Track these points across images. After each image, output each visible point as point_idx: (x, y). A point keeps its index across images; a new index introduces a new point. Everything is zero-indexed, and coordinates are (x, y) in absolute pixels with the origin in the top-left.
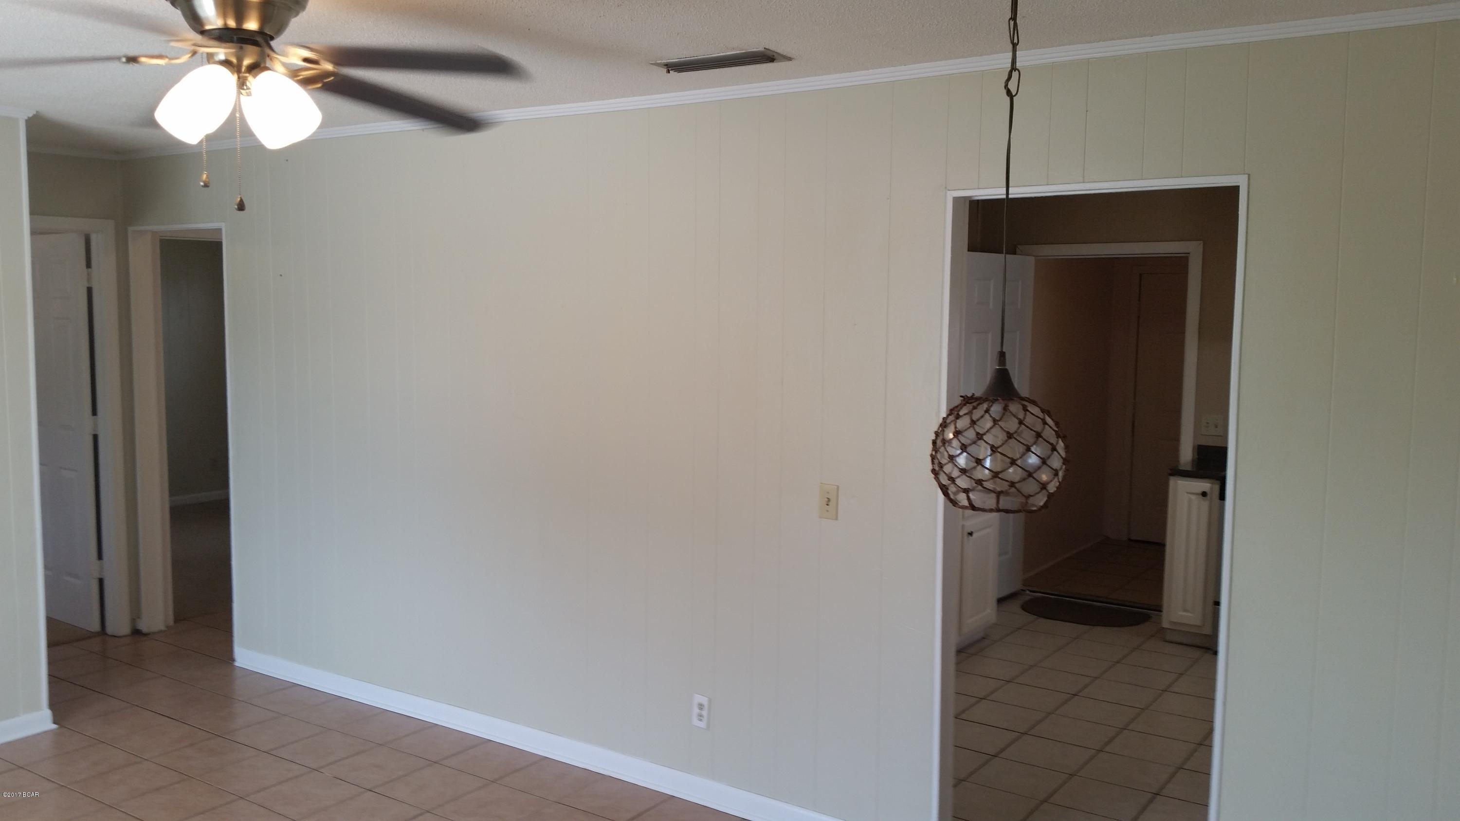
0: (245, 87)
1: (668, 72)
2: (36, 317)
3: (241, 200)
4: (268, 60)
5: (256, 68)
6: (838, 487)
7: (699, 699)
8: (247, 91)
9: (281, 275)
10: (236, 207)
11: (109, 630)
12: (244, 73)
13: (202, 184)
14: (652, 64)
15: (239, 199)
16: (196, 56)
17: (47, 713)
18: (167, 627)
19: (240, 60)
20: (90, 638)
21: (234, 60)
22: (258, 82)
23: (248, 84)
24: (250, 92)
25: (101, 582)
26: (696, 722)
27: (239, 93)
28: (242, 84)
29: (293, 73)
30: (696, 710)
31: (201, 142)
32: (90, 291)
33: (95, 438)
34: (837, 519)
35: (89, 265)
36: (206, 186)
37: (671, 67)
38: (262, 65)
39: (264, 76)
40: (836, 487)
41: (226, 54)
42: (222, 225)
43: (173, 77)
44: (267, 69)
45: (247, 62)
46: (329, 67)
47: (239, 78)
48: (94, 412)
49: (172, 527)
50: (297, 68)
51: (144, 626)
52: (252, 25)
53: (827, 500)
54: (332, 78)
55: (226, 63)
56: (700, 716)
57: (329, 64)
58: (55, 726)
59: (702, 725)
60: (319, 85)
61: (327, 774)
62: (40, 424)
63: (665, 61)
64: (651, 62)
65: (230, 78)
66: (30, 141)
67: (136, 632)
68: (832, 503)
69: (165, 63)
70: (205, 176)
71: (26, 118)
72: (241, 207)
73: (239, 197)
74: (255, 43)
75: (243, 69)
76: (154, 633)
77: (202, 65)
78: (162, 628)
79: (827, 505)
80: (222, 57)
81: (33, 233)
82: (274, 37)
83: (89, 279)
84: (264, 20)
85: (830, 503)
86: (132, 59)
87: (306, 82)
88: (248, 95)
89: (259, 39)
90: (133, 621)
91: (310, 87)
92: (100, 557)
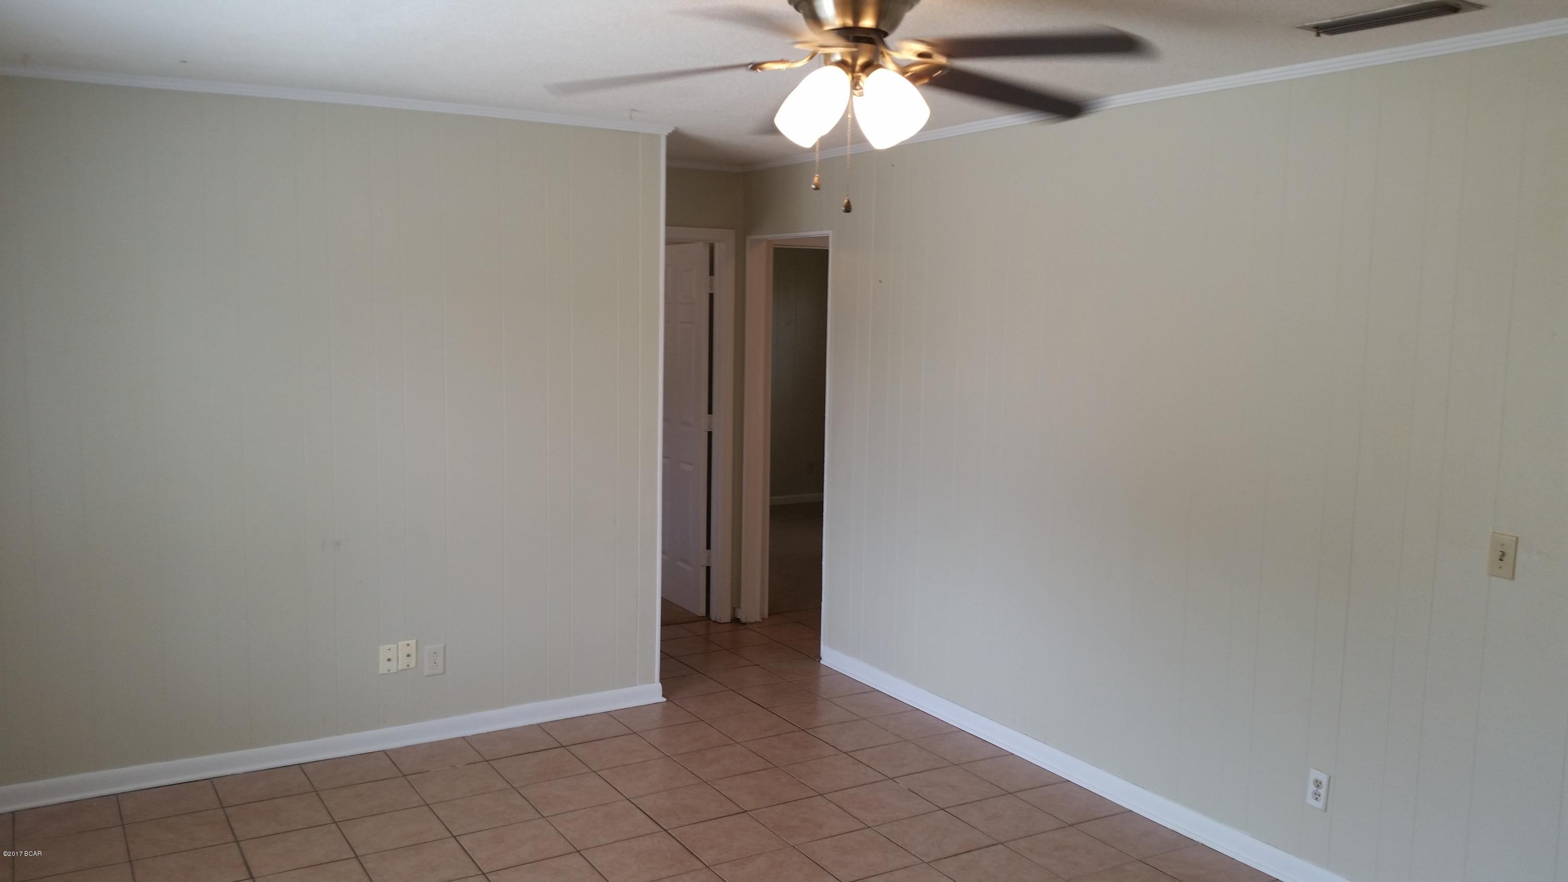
0: (858, 87)
1: (1318, 35)
2: (667, 321)
3: (849, 202)
4: (880, 56)
5: (869, 67)
6: (1517, 539)
7: (1314, 774)
8: (860, 91)
9: (880, 281)
10: (843, 208)
11: (713, 616)
12: (859, 72)
13: (813, 186)
14: (1297, 27)
15: (846, 201)
16: (816, 58)
17: (659, 686)
18: (763, 619)
19: (855, 59)
20: (694, 621)
21: (849, 60)
22: (872, 81)
23: (861, 83)
24: (862, 92)
25: (708, 569)
26: (1310, 800)
27: (852, 94)
28: (855, 84)
29: (903, 70)
30: (1312, 788)
31: (814, 146)
32: (711, 296)
33: (710, 434)
34: (1513, 578)
35: (712, 273)
36: (817, 188)
37: (1323, 29)
38: (875, 63)
39: (877, 74)
40: (1515, 538)
41: (842, 54)
42: (829, 233)
43: (791, 81)
44: (879, 66)
45: (861, 61)
46: (941, 60)
47: (853, 78)
48: (710, 411)
49: (771, 524)
50: (906, 65)
51: (742, 615)
52: (868, 22)
53: (1500, 553)
54: (940, 72)
55: (842, 64)
56: (1317, 796)
57: (941, 56)
58: (664, 700)
59: (1319, 804)
60: (926, 81)
61: (902, 785)
62: (665, 419)
63: (1315, 23)
64: (1297, 26)
65: (844, 78)
66: (669, 157)
67: (735, 621)
68: (1508, 559)
69: (786, 69)
70: (816, 179)
71: (667, 134)
72: (848, 209)
73: (847, 198)
74: (870, 41)
75: (857, 68)
76: (750, 623)
77: (819, 67)
78: (759, 619)
79: (1501, 560)
80: (838, 58)
81: (668, 242)
82: (888, 32)
83: (711, 287)
84: (881, 16)
85: (1505, 559)
86: (755, 66)
87: (915, 78)
88: (861, 96)
89: (873, 36)
90: (734, 610)
91: (918, 84)
92: (708, 547)
